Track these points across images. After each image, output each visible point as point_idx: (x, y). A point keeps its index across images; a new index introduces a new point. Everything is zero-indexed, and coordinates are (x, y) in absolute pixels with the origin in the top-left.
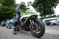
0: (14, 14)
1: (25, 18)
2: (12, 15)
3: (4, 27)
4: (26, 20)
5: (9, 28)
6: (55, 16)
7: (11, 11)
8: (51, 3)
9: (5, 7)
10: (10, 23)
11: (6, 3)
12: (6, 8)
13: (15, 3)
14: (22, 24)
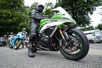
0: (21, 24)
1: (51, 27)
2: (18, 25)
3: (3, 47)
4: (54, 32)
5: (15, 48)
6: (92, 28)
7: (15, 19)
8: (85, 6)
9: (4, 11)
10: (17, 39)
11: (6, 4)
12: (7, 13)
13: (24, 4)
14: (46, 38)
